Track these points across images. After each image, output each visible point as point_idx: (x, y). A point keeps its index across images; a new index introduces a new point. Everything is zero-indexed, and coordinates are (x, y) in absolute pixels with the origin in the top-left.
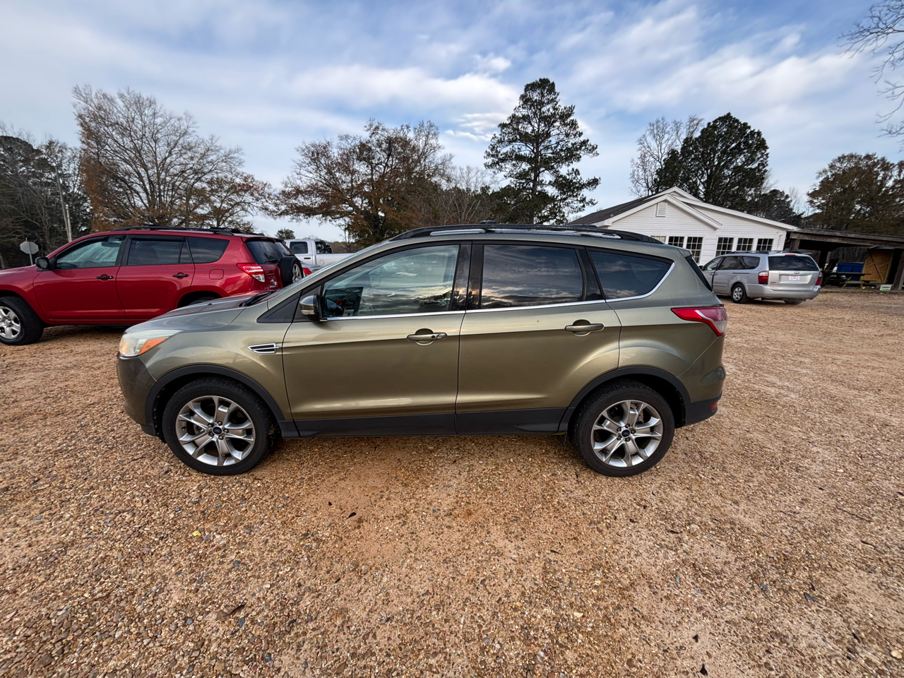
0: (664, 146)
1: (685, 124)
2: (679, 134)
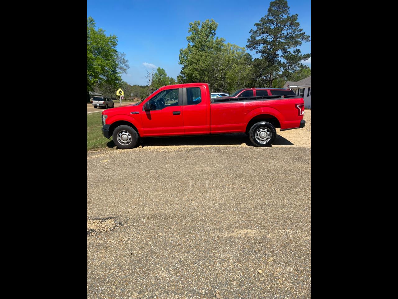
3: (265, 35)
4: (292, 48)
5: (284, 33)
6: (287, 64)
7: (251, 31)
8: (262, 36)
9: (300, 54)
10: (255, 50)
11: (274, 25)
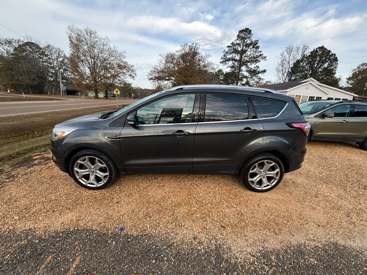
0: (291, 57)
1: (301, 48)
2: (298, 52)
3: (234, 55)
4: (253, 64)
5: (248, 54)
6: (249, 76)
7: (224, 51)
8: (232, 55)
9: (259, 69)
10: (227, 66)
11: (241, 48)
